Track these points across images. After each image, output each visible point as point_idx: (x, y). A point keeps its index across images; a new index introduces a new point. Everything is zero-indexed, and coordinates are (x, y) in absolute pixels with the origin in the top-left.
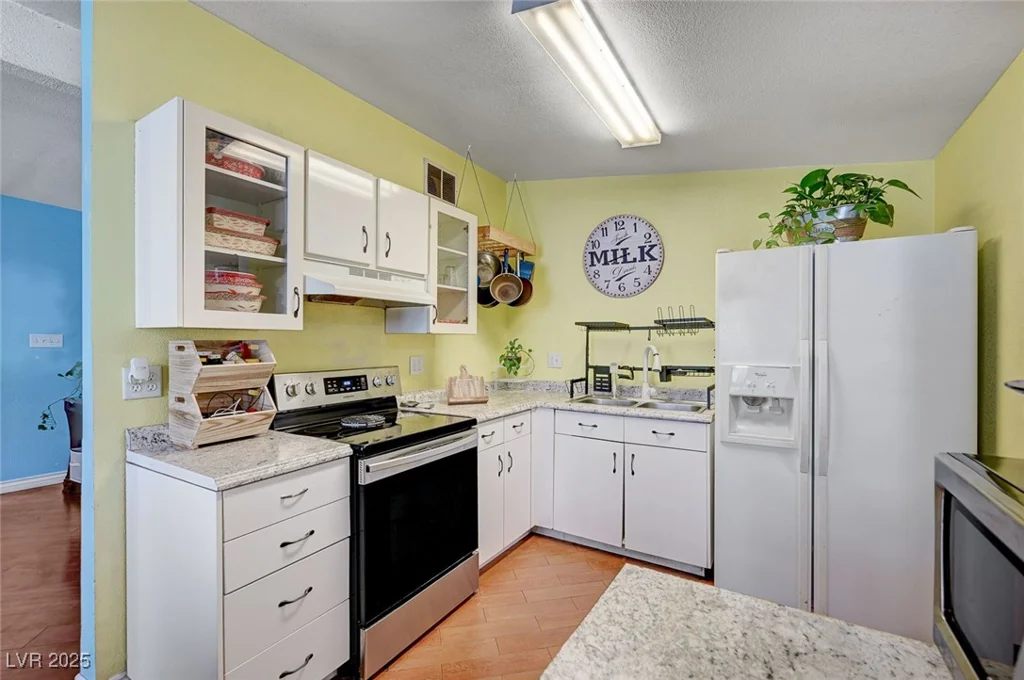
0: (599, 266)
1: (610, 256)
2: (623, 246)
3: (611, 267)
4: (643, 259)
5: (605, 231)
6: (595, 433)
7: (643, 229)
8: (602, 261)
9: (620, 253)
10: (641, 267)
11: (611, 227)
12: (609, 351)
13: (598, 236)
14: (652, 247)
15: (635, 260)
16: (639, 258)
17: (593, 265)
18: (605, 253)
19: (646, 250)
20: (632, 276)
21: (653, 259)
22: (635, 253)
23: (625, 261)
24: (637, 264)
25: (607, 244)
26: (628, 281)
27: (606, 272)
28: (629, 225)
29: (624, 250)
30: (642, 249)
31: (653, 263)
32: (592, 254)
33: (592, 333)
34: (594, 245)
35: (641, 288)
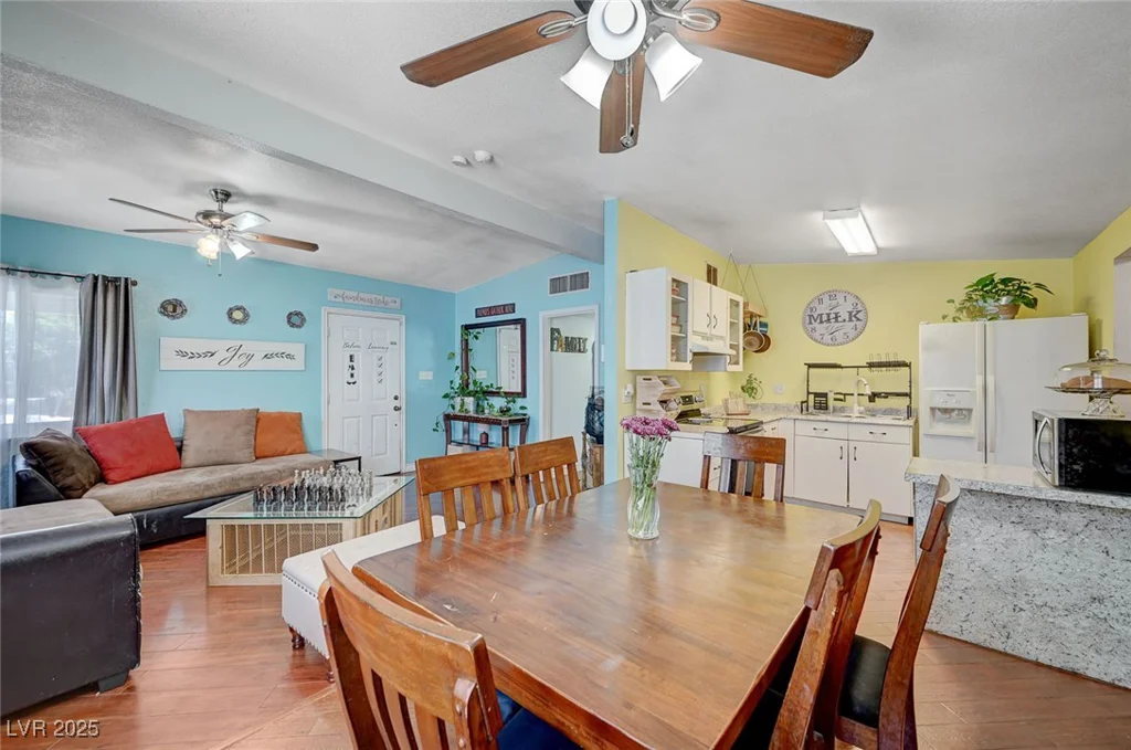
0: (816, 325)
1: (825, 318)
2: (834, 311)
3: (825, 325)
4: (850, 320)
5: (821, 301)
6: (827, 434)
7: (851, 300)
8: (819, 321)
9: (832, 316)
10: (849, 325)
11: (826, 298)
12: (823, 382)
13: (816, 304)
14: (858, 312)
15: (844, 321)
16: (847, 320)
17: (810, 323)
18: (821, 315)
19: (854, 314)
20: (841, 332)
21: (858, 320)
22: (844, 316)
23: (837, 321)
24: (846, 323)
25: (823, 309)
26: (839, 335)
27: (820, 328)
28: (840, 299)
29: (836, 314)
30: (850, 313)
31: (858, 323)
32: (810, 316)
33: (811, 370)
34: (812, 310)
35: (848, 340)
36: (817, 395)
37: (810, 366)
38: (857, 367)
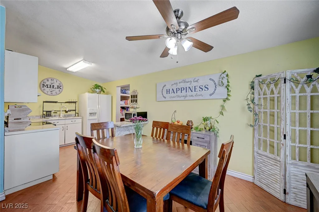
0: (45, 88)
1: (49, 86)
2: (53, 84)
3: (49, 88)
4: (58, 88)
5: (48, 80)
7: (58, 82)
8: (46, 87)
9: (52, 86)
10: (57, 90)
11: (50, 80)
12: (48, 107)
13: (46, 81)
14: (61, 86)
15: (56, 88)
16: (57, 88)
17: (43, 87)
18: (47, 85)
19: (59, 86)
20: (55, 91)
21: (60, 88)
22: (56, 86)
23: (53, 88)
25: (48, 83)
26: (54, 93)
27: (47, 90)
28: (55, 81)
29: (53, 86)
30: (58, 86)
31: (60, 89)
32: (43, 85)
33: (44, 103)
34: (44, 83)
35: (57, 94)
36: (47, 112)
37: (44, 102)
38: (61, 103)
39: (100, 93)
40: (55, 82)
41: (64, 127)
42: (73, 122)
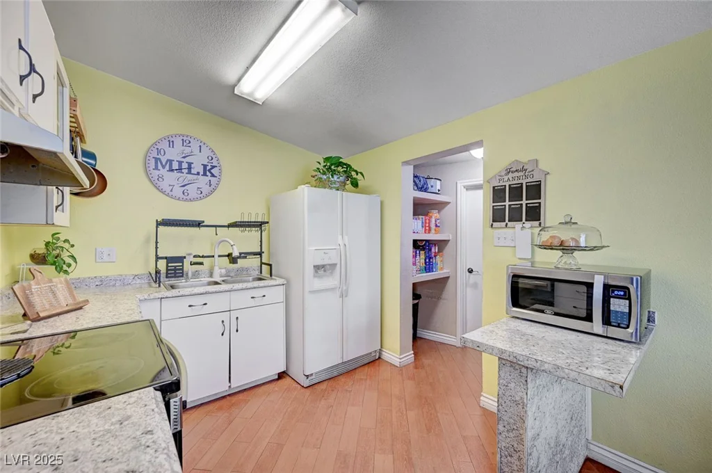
0: (162, 171)
1: (175, 166)
2: (188, 159)
3: (176, 174)
4: (205, 174)
5: (171, 144)
6: (206, 309)
7: (206, 152)
8: (167, 167)
9: (185, 165)
10: (203, 181)
11: (178, 142)
12: (176, 243)
13: (165, 145)
14: (213, 167)
15: (198, 174)
16: (202, 173)
17: (157, 168)
18: (171, 161)
19: (208, 168)
20: (196, 186)
21: (213, 175)
22: (197, 168)
23: (189, 173)
24: (200, 177)
25: (174, 154)
26: (192, 189)
27: (170, 178)
28: (195, 146)
29: (190, 164)
30: (205, 166)
31: (212, 179)
32: (157, 160)
33: (161, 228)
34: (159, 152)
35: (202, 196)
36: (169, 260)
37: (159, 224)
38: (216, 226)
39: (342, 187)
40: (196, 151)
41: (227, 324)
42: (257, 302)
